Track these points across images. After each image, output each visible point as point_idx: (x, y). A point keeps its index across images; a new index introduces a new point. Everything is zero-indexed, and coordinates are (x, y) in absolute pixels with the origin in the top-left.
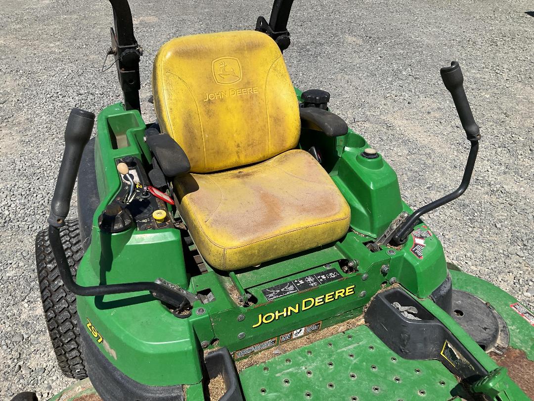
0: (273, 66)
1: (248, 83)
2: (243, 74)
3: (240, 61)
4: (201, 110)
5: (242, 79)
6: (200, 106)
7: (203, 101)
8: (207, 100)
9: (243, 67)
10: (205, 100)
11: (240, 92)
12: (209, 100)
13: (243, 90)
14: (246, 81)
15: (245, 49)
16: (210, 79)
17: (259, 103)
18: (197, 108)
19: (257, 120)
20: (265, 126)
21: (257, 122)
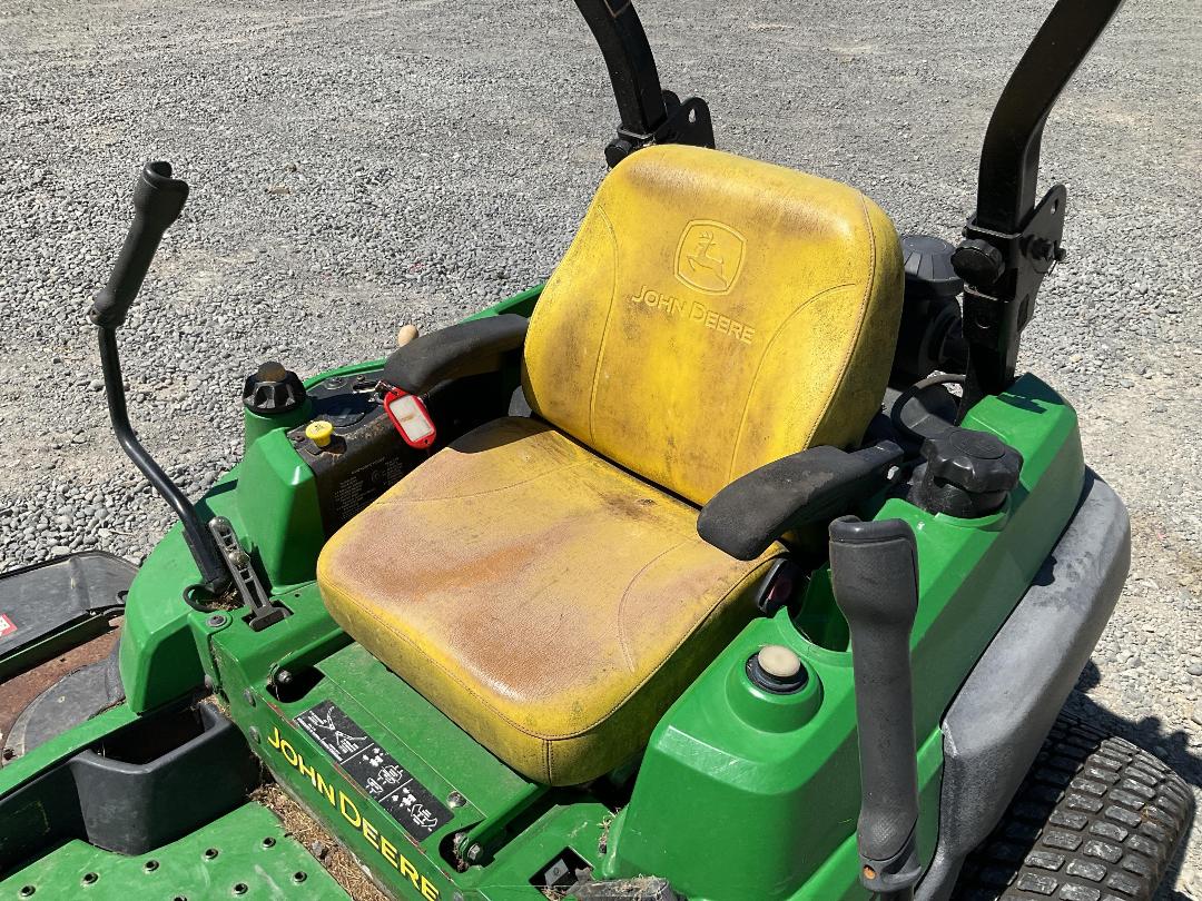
0: (822, 298)
1: (740, 309)
2: (740, 282)
3: (749, 251)
4: (616, 314)
5: (732, 293)
6: (618, 306)
7: (630, 297)
8: (639, 300)
9: (746, 264)
10: (633, 299)
11: (714, 321)
12: (643, 302)
13: (722, 318)
14: (738, 303)
15: (774, 225)
16: (666, 259)
17: (742, 370)
18: (609, 305)
19: (723, 408)
20: (732, 432)
21: (721, 414)
